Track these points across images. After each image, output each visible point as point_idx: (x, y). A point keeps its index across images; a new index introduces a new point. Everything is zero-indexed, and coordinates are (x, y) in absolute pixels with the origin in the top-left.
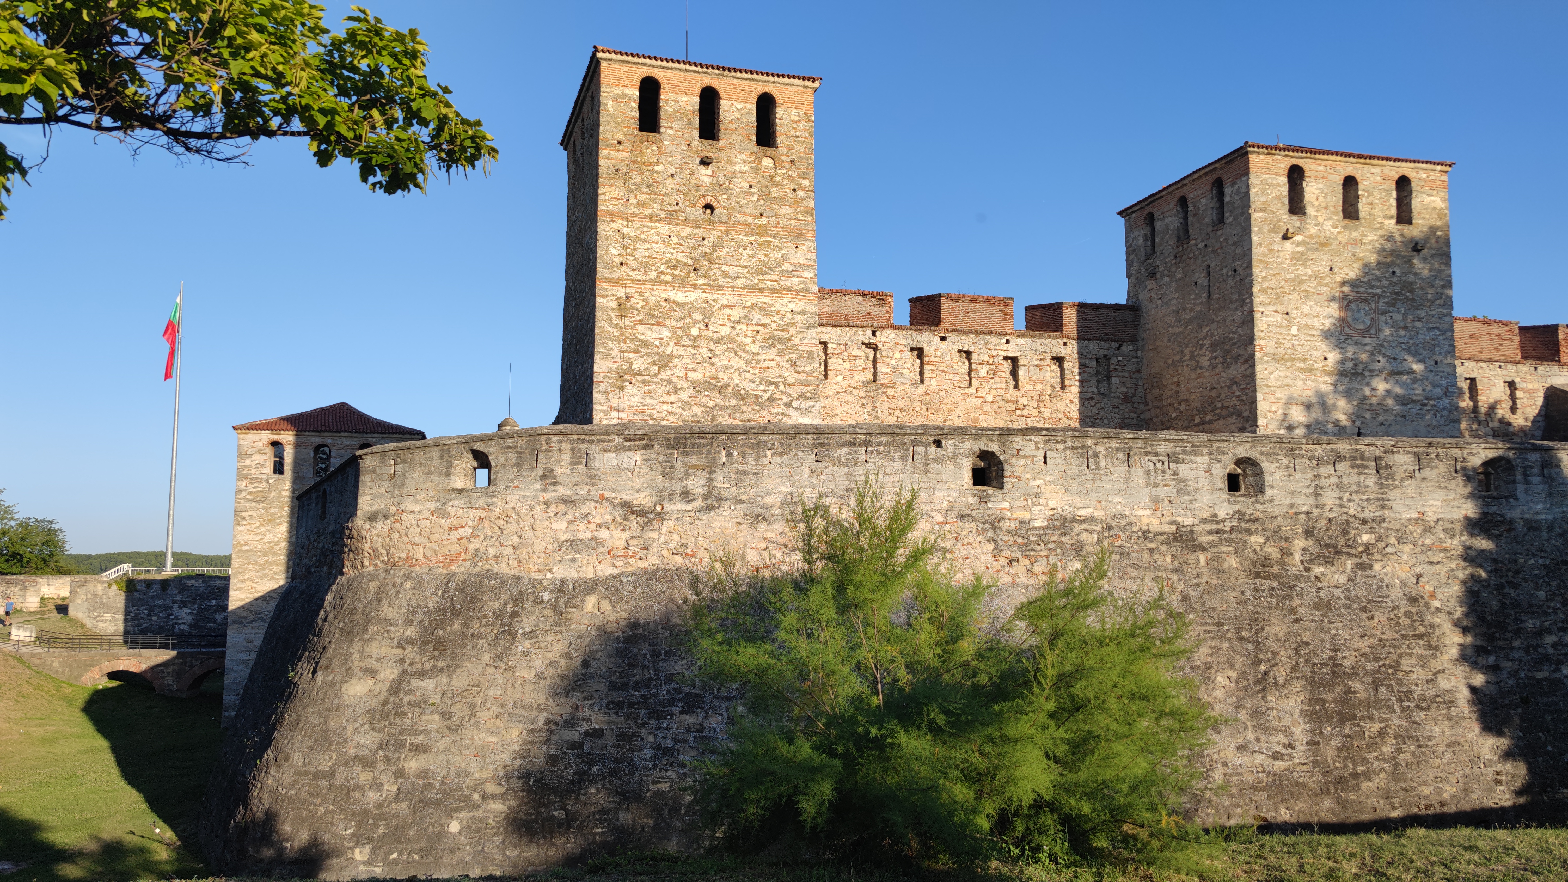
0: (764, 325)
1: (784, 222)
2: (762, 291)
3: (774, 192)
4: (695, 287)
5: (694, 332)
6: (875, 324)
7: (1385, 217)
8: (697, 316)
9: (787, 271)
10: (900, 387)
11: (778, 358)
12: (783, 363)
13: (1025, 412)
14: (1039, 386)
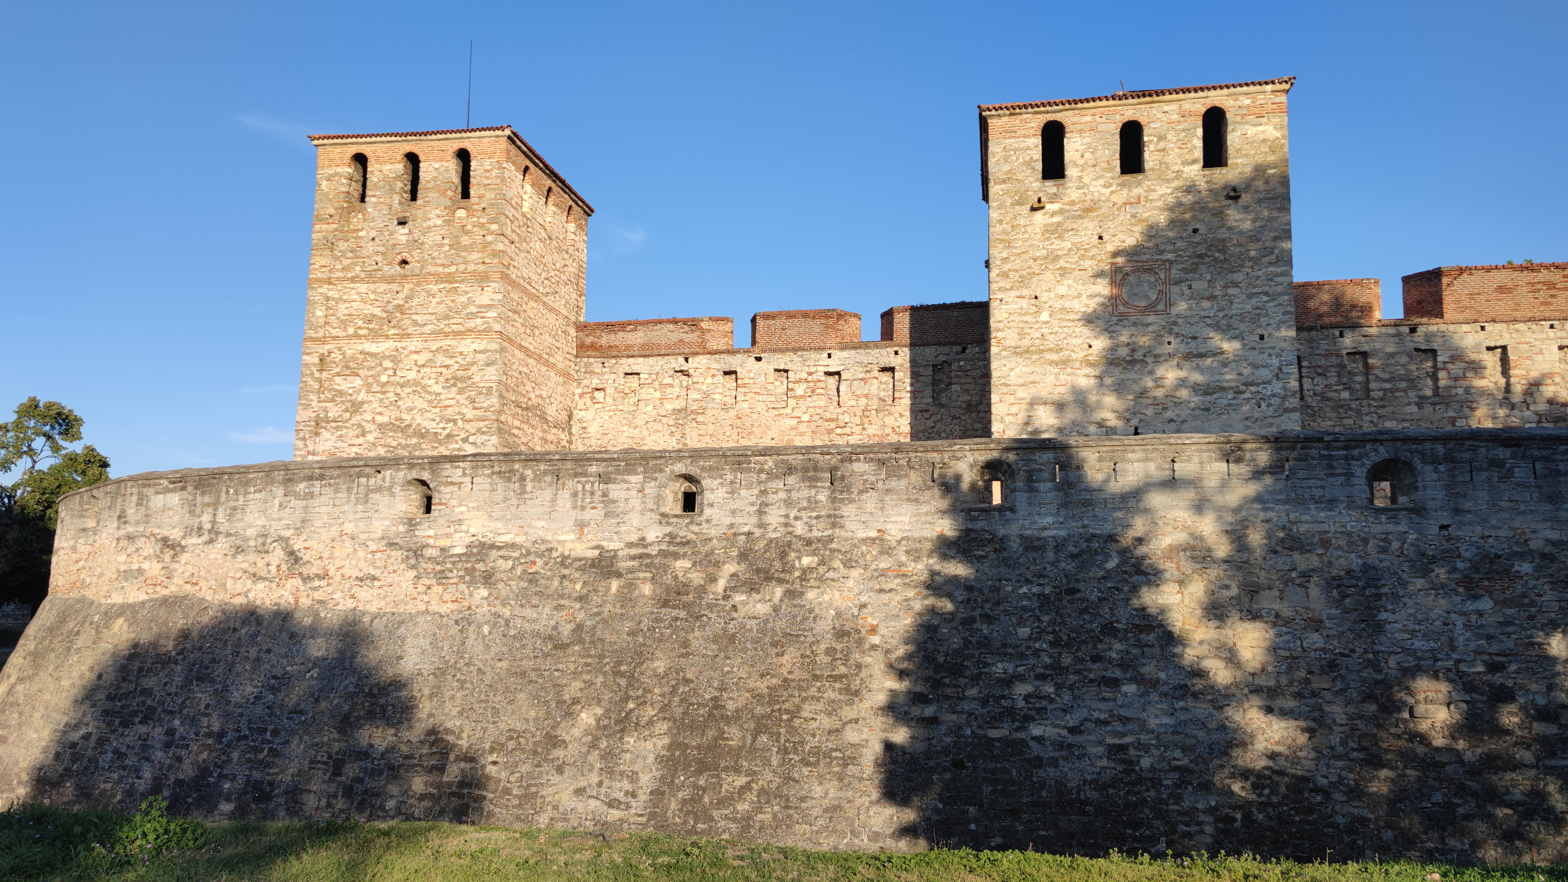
0: (447, 367)
1: (471, 267)
2: (447, 335)
3: (465, 240)
4: (387, 337)
5: (384, 378)
6: (686, 351)
7: (1185, 163)
8: (387, 364)
9: (472, 313)
10: (709, 413)
11: (458, 397)
12: (464, 402)
13: (847, 430)
14: (863, 401)
